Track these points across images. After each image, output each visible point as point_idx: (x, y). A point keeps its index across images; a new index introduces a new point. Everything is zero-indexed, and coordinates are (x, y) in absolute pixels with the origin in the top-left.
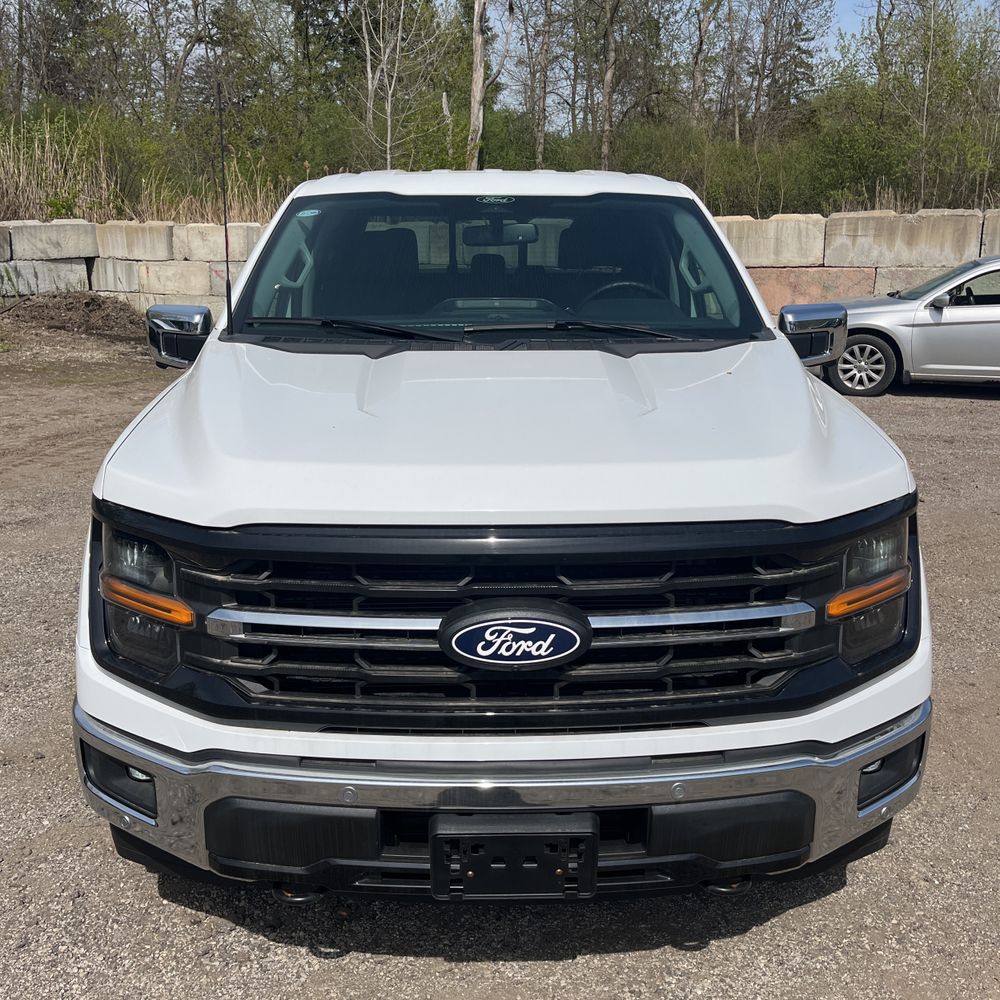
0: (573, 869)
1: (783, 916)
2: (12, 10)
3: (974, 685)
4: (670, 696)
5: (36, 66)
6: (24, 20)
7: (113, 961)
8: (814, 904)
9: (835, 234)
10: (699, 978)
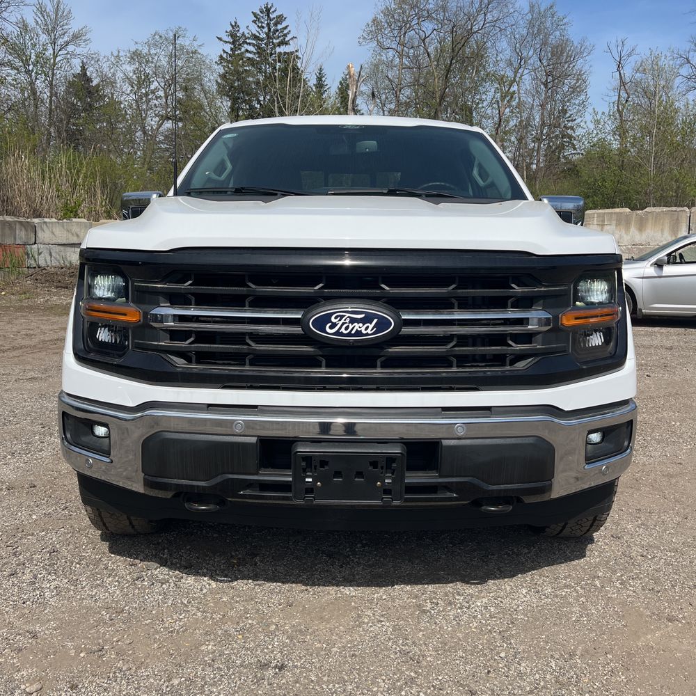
0: (388, 483)
1: (541, 570)
2: (46, 97)
3: (680, 464)
4: (455, 369)
5: (59, 132)
6: (53, 104)
7: (75, 583)
8: (563, 565)
9: (589, 224)
10: (478, 597)
